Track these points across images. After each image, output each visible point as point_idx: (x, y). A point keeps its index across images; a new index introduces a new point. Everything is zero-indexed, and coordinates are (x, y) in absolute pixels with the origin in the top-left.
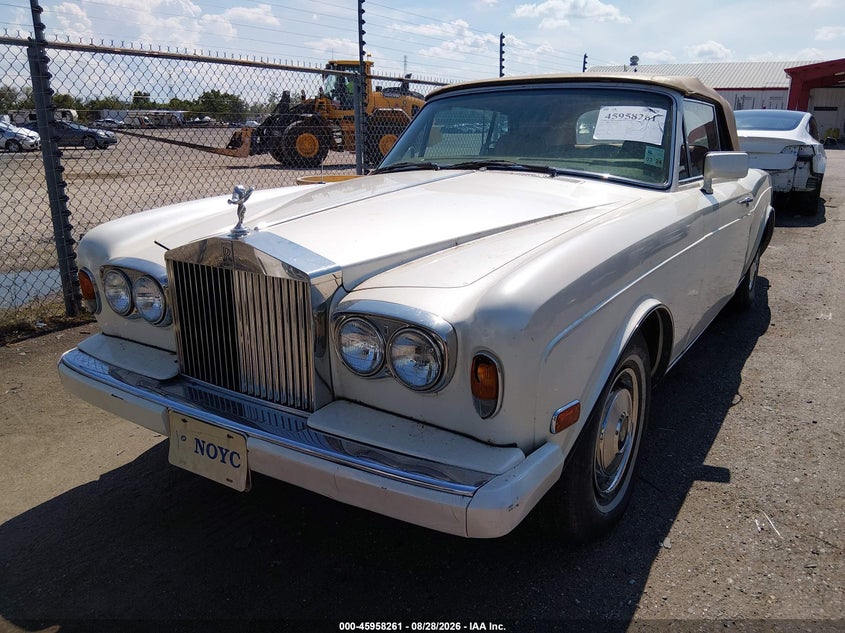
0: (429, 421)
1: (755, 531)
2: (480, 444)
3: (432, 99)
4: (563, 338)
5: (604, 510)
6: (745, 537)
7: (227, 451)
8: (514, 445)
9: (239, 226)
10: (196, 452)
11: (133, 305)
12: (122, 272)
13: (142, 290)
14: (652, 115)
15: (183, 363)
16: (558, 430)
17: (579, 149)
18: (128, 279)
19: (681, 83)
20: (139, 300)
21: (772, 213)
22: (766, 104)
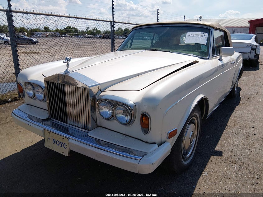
0: (127, 134)
1: (235, 170)
2: (143, 142)
3: (134, 29)
4: (171, 108)
5: (186, 163)
6: (231, 172)
7: (63, 143)
8: (155, 143)
9: (67, 70)
10: (53, 143)
11: (34, 95)
12: (31, 84)
13: (38, 90)
14: (203, 35)
15: (50, 114)
16: (169, 138)
17: (180, 45)
18: (33, 87)
19: (213, 25)
20: (36, 94)
21: (242, 66)
22: (242, 32)
